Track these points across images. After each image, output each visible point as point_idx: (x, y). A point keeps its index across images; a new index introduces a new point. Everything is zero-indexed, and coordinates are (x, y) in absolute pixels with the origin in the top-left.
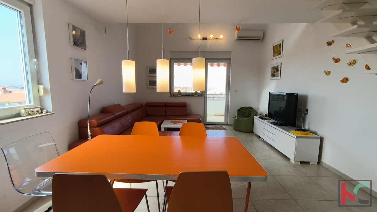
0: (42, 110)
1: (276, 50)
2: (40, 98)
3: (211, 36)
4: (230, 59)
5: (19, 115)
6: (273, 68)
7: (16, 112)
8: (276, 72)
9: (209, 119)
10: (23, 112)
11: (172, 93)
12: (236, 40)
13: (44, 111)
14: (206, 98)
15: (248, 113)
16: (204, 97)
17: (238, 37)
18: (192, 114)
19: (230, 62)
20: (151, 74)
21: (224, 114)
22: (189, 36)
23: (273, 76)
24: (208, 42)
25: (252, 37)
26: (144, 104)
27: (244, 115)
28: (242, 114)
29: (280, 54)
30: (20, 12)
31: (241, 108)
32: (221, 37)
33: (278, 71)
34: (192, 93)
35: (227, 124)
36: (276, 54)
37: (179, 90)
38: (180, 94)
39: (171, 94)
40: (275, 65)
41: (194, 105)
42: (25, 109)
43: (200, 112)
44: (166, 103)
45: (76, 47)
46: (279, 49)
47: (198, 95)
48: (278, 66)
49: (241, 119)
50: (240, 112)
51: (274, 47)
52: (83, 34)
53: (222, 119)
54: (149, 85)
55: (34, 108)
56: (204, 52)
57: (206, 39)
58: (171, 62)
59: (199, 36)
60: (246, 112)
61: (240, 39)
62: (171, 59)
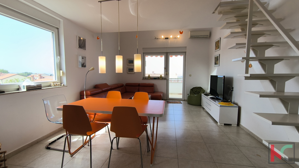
0: (61, 84)
1: (217, 45)
2: (61, 77)
3: (171, 37)
4: (185, 52)
5: (50, 86)
6: (215, 58)
7: (49, 84)
8: (217, 61)
9: (171, 96)
10: (52, 84)
11: (144, 77)
12: (190, 38)
13: (62, 85)
14: (168, 81)
15: (199, 92)
16: (167, 80)
17: (191, 36)
18: (158, 92)
19: (186, 54)
20: (130, 64)
21: (182, 93)
22: (155, 37)
23: (216, 64)
24: (169, 41)
25: (201, 36)
26: (125, 85)
27: (195, 93)
28: (194, 92)
29: (219, 48)
30: (53, 33)
31: (194, 88)
32: (178, 36)
33: (218, 60)
34: (158, 77)
35: (184, 100)
36: (217, 48)
37: (149, 75)
38: (149, 78)
39: (143, 78)
40: (216, 56)
41: (159, 85)
42: (53, 83)
43: (164, 91)
44: (139, 84)
45: (80, 49)
46: (218, 44)
47: (163, 79)
48: (218, 57)
49: (192, 96)
50: (193, 91)
51: (216, 42)
52: (84, 41)
53: (181, 97)
54: (129, 72)
55: (57, 83)
56: (167, 48)
57: (167, 38)
58: (143, 55)
59: (163, 37)
60: (197, 91)
61: (192, 37)
62: (143, 53)
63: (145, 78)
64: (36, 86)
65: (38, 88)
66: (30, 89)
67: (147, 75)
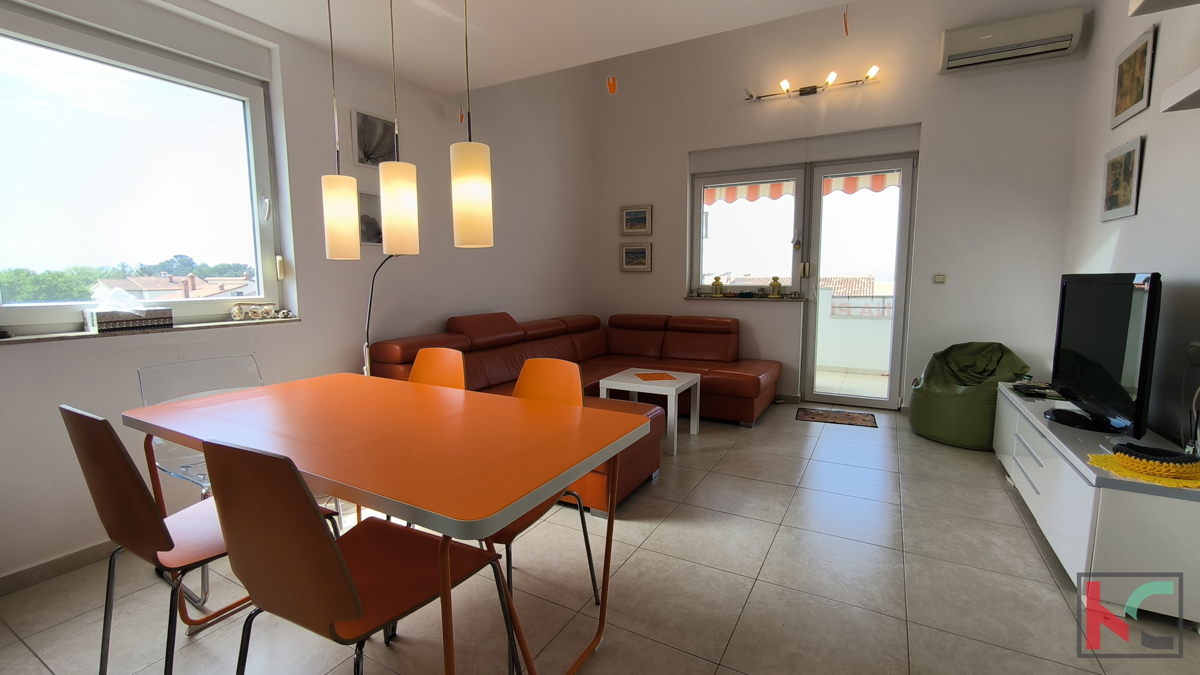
0: (278, 311)
1: (1126, 82)
3: (831, 78)
4: (914, 155)
5: (229, 317)
6: (1113, 166)
7: (223, 311)
8: (1122, 184)
9: (825, 382)
10: (235, 310)
11: (694, 287)
12: (942, 73)
13: (281, 314)
14: (811, 307)
15: (985, 371)
16: (807, 303)
17: (951, 59)
18: (756, 360)
19: (915, 167)
20: (631, 228)
21: (886, 368)
22: (747, 91)
23: (1112, 202)
24: (821, 102)
25: (1020, 46)
26: (605, 321)
27: (960, 374)
28: (955, 369)
29: (1140, 98)
30: (244, 102)
31: (953, 348)
32: (873, 72)
33: (1128, 175)
35: (899, 409)
36: (1128, 99)
38: (720, 292)
39: (691, 292)
40: (1119, 154)
41: (768, 330)
42: (239, 305)
43: (790, 356)
44: (667, 320)
45: (368, 165)
46: (1138, 74)
48: (1129, 155)
49: (938, 390)
50: (947, 364)
51: (1121, 67)
53: (877, 388)
54: (627, 264)
55: (260, 305)
56: (807, 139)
57: (812, 91)
58: (693, 187)
59: (785, 85)
60: (974, 365)
61: (958, 64)
62: (693, 176)
63: (698, 294)
64: (143, 316)
65: (159, 322)
66: (113, 325)
67: (707, 281)
